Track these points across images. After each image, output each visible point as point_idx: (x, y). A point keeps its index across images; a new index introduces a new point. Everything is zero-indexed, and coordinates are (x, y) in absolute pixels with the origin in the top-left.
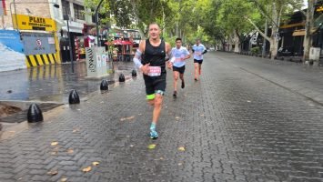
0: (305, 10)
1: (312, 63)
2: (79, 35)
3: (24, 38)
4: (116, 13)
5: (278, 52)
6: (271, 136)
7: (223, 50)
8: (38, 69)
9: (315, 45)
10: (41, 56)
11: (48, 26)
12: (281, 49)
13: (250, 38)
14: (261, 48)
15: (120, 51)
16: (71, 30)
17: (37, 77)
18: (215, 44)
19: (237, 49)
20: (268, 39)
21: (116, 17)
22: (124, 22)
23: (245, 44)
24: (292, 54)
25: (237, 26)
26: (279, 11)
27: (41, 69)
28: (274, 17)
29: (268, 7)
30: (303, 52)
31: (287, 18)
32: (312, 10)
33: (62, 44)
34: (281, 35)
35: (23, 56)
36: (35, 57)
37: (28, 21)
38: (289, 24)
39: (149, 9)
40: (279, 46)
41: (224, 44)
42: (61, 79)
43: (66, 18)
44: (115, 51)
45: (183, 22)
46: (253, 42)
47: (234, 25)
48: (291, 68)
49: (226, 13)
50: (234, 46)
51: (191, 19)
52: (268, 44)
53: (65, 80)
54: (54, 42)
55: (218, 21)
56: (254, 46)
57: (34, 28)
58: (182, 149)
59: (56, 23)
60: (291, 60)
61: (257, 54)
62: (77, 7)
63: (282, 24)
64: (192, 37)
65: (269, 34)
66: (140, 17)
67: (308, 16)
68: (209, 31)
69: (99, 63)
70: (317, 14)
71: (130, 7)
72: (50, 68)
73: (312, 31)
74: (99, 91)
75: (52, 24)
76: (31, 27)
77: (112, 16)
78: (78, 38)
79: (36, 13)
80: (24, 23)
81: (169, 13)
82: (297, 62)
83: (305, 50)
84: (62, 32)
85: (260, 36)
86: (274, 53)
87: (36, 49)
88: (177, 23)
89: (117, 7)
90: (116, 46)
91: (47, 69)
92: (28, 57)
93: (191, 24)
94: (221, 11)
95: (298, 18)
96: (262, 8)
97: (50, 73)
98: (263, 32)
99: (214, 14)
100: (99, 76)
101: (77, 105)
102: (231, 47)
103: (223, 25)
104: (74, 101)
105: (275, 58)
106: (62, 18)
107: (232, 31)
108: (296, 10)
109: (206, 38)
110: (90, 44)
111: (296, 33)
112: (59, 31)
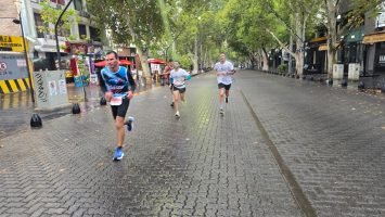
4: (113, 28)
5: (304, 70)
10: (7, 82)
11: (16, 45)
12: (306, 66)
19: (266, 67)
20: (294, 55)
23: (275, 60)
26: (302, 23)
33: (37, 66)
46: (284, 58)
49: (247, 26)
55: (239, 34)
59: (25, 40)
60: (312, 79)
65: (294, 49)
66: (137, 32)
72: (20, 96)
73: (335, 45)
75: (20, 42)
83: (330, 67)
84: (36, 53)
86: (300, 70)
109: (234, 54)
112: (31, 51)
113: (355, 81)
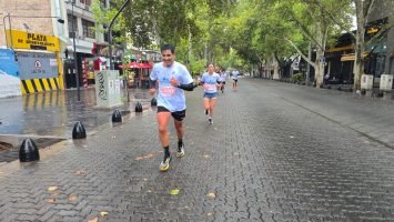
0: (355, 32)
1: (364, 92)
2: (88, 55)
3: (20, 58)
4: (133, 31)
5: (325, 80)
6: (320, 179)
7: (261, 76)
8: (36, 96)
9: (367, 72)
10: (41, 81)
11: (50, 45)
12: (327, 76)
13: (291, 62)
14: (304, 75)
15: (137, 76)
16: (77, 50)
17: (35, 106)
18: (250, 70)
19: (276, 76)
20: (313, 64)
21: (133, 35)
22: (142, 41)
23: (285, 69)
24: (341, 82)
25: (276, 49)
26: (324, 33)
27: (40, 97)
28: (319, 39)
29: (311, 28)
30: (353, 80)
31: (333, 40)
32: (363, 32)
33: (67, 66)
34: (327, 60)
35: (18, 81)
36: (33, 81)
37: (25, 38)
38: (336, 47)
39: (172, 27)
40: (326, 72)
41: (261, 70)
42: (64, 109)
43: (72, 35)
44: (131, 75)
45: (213, 43)
46: (294, 67)
47: (272, 48)
48: (340, 98)
49: (263, 33)
50: (272, 72)
51: (222, 40)
52: (312, 70)
53: (69, 110)
54: (58, 64)
55: (254, 42)
56: (295, 72)
57: (32, 47)
58: (212, 195)
59: (59, 40)
60: (339, 89)
61: (299, 81)
62: (87, 23)
63: (327, 47)
64: (223, 60)
65: (314, 58)
66: (162, 36)
67: (357, 38)
68: (243, 53)
69: (112, 90)
70: (368, 36)
71: (151, 24)
72: (51, 94)
73: (363, 55)
74: (111, 123)
75: (55, 42)
76: (29, 45)
77: (128, 34)
78: (87, 59)
79: (36, 29)
80: (20, 41)
81: (196, 32)
82: (346, 91)
83: (356, 77)
84: (67, 52)
85: (302, 61)
86: (320, 80)
87: (34, 72)
88: (205, 44)
89: (134, 24)
90: (132, 70)
91: (47, 97)
92: (24, 82)
93: (223, 46)
94: (258, 31)
95: (346, 40)
96: (304, 29)
97: (51, 101)
98: (307, 56)
99: (249, 34)
100: (111, 106)
101: (83, 141)
102: (269, 74)
103: (260, 47)
104: (79, 135)
105: (321, 87)
106: (67, 35)
107: (270, 54)
108: (344, 32)
109: (239, 62)
110: (101, 67)
111: (345, 58)
112: (63, 50)
113: (387, 92)
